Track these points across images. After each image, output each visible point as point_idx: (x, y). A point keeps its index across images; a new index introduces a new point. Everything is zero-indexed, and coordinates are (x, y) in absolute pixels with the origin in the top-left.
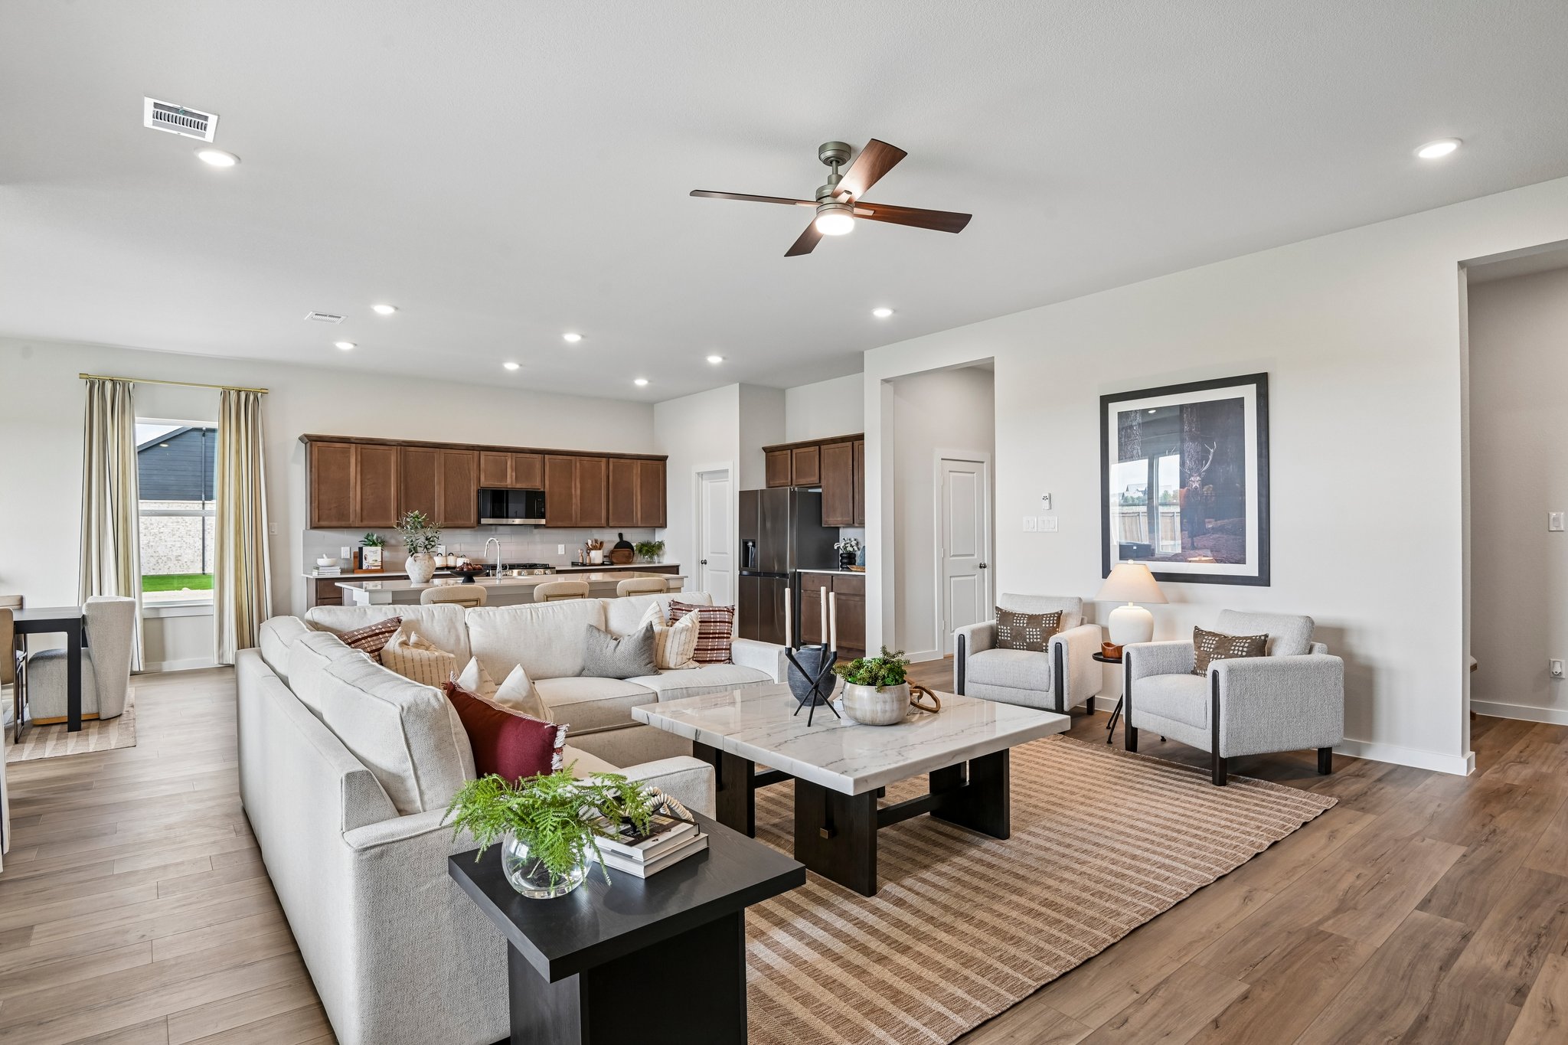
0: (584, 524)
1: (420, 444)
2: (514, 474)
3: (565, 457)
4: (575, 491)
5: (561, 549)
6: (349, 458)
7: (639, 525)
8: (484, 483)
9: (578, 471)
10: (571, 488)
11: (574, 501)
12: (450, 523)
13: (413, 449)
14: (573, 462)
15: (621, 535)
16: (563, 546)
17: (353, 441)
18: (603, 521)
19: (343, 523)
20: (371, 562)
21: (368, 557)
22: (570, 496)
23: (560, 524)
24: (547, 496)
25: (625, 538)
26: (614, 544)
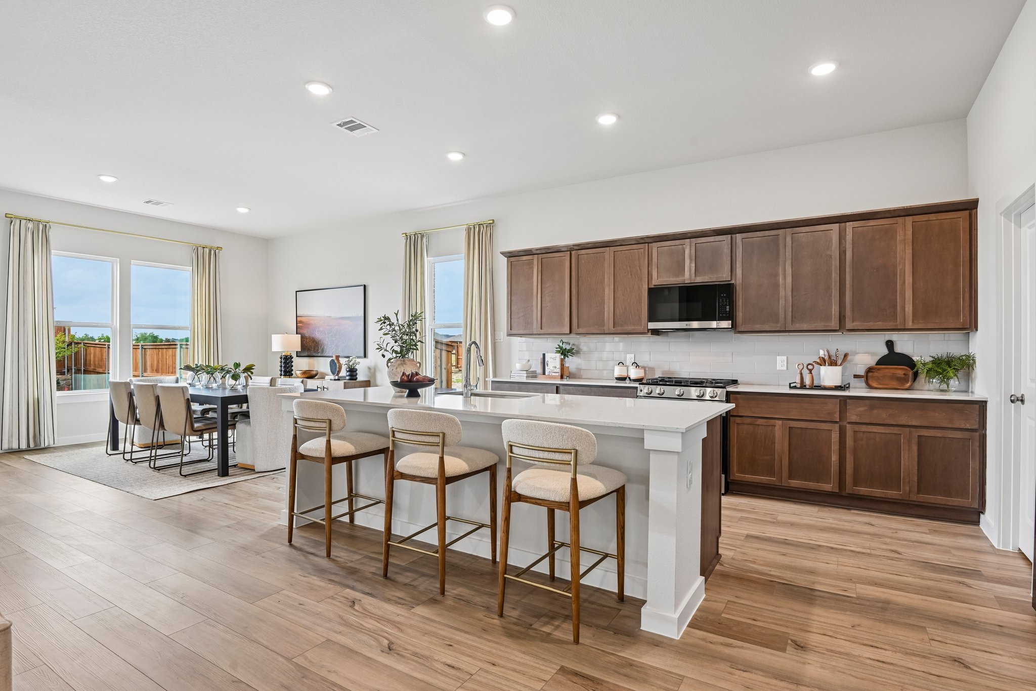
0: (798, 326)
1: (590, 245)
2: (693, 265)
3: (767, 233)
4: (785, 278)
5: (781, 362)
6: (532, 268)
7: (910, 324)
8: (656, 281)
9: (789, 250)
10: (776, 275)
11: (782, 293)
12: (619, 329)
13: (583, 252)
14: (781, 238)
15: (890, 344)
16: (785, 358)
17: (535, 252)
18: (834, 324)
19: (528, 332)
20: (552, 368)
21: (549, 363)
22: (776, 286)
23: (758, 327)
24: (739, 289)
25: (898, 349)
26: (878, 358)
